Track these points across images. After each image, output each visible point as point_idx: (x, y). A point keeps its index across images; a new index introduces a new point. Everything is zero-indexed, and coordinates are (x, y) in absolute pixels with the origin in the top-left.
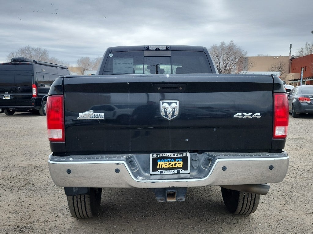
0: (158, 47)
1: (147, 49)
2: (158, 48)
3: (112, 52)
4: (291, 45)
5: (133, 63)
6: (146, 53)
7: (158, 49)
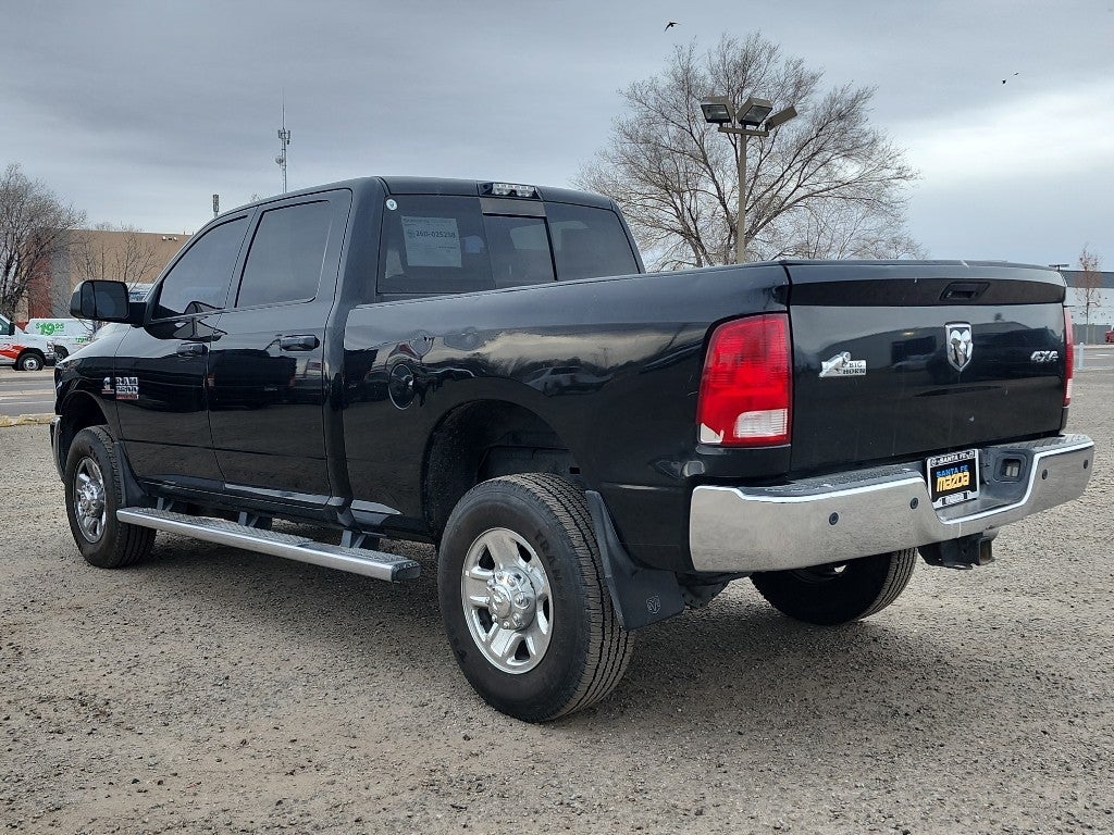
0: (514, 187)
1: (487, 189)
2: (515, 191)
3: (393, 195)
4: (216, 197)
5: (457, 234)
6: (487, 205)
7: (513, 194)
